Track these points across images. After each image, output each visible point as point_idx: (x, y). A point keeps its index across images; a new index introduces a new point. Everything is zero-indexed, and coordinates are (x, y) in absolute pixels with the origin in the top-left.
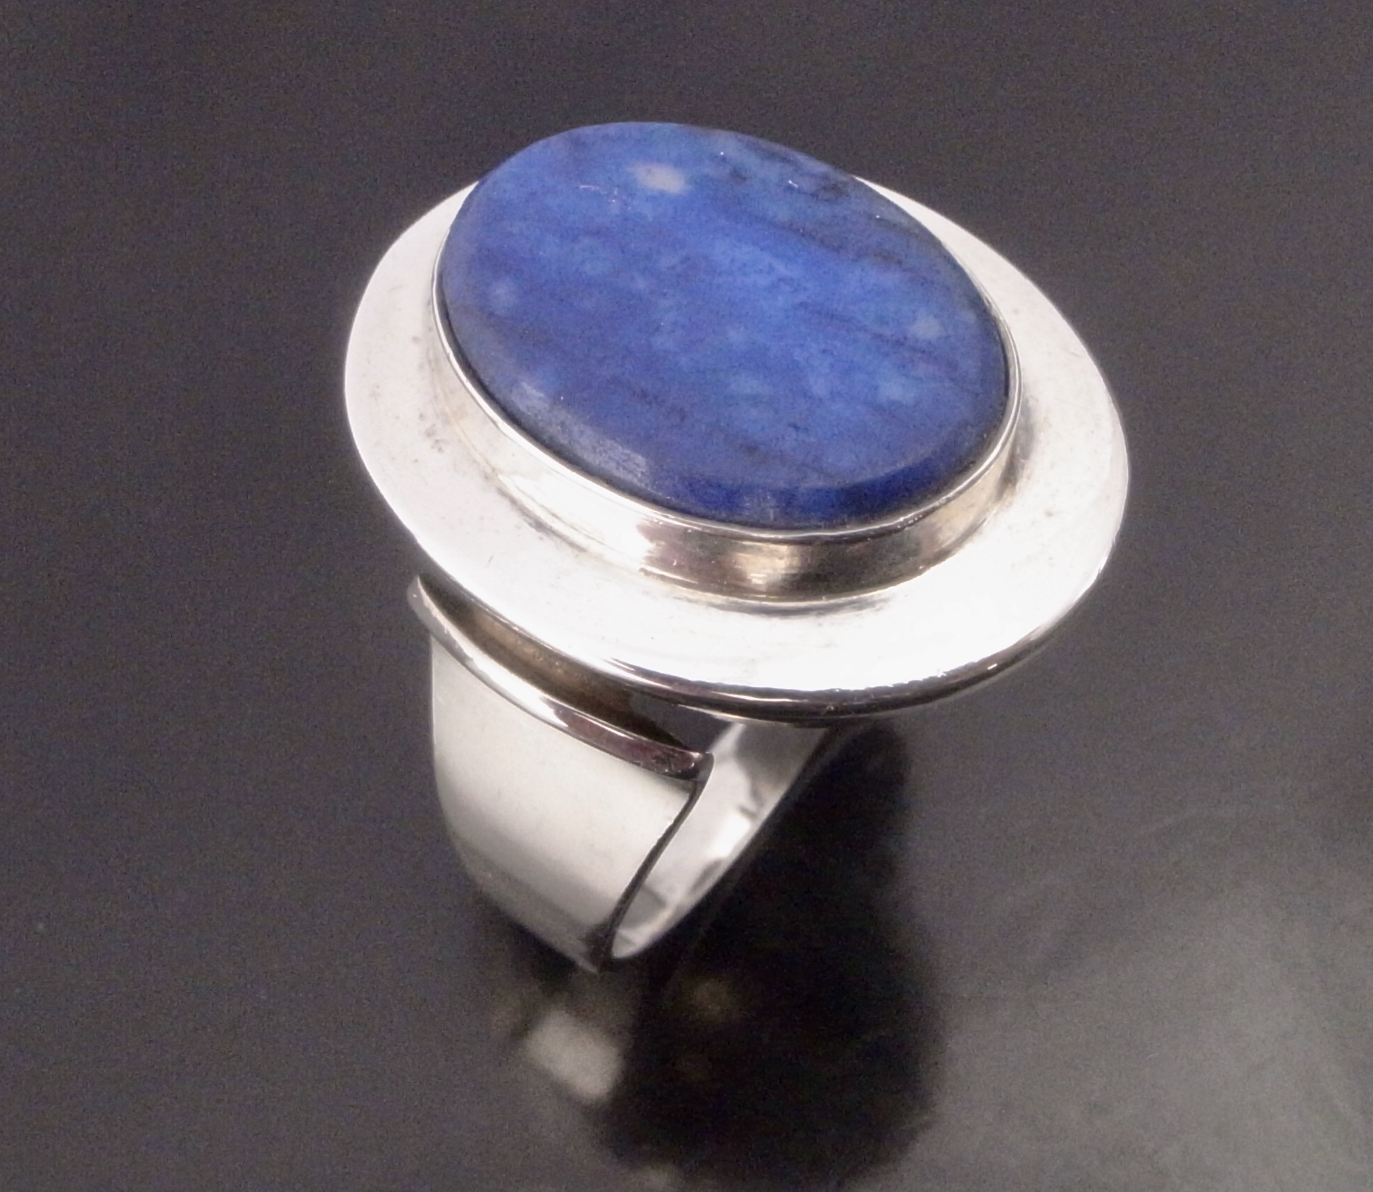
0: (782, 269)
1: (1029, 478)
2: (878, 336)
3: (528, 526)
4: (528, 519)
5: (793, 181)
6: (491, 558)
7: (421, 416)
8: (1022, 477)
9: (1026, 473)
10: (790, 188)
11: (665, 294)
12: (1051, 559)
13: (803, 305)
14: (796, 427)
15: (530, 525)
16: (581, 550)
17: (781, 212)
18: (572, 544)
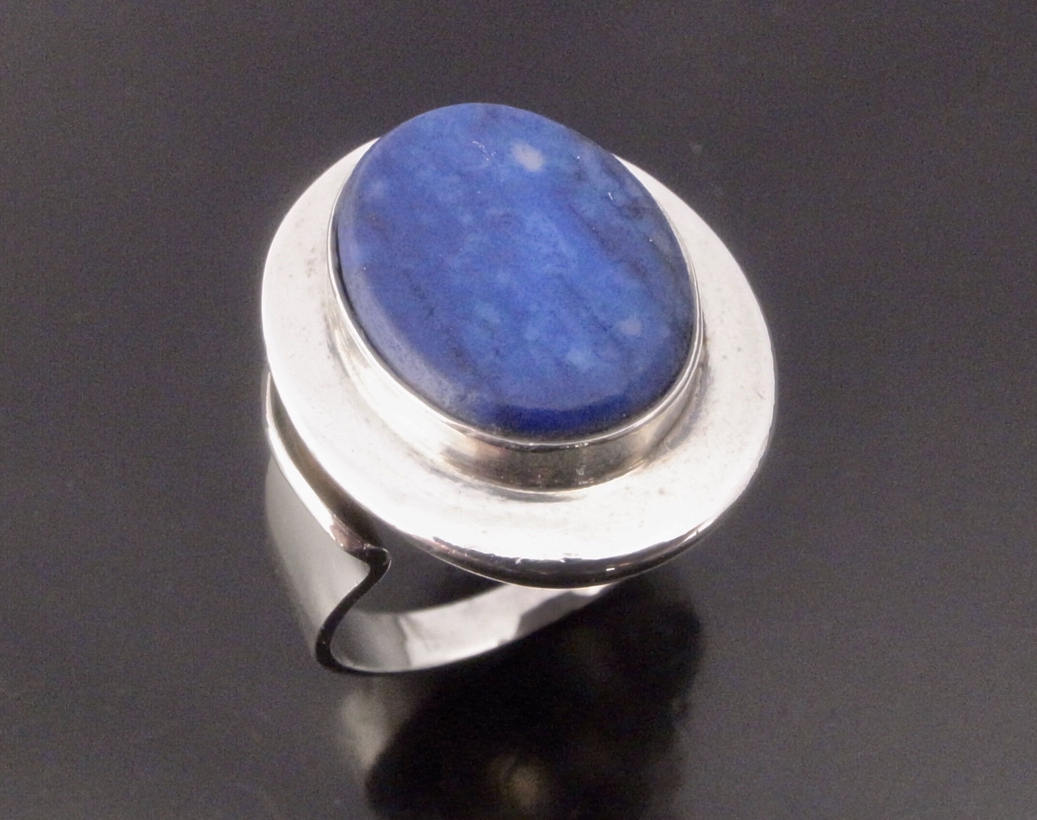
0: (563, 248)
1: (664, 461)
2: (595, 318)
3: (326, 345)
4: (329, 341)
5: (611, 194)
6: (293, 356)
7: (313, 250)
8: (660, 459)
9: (664, 457)
10: (607, 198)
11: (476, 232)
12: (642, 522)
13: (560, 277)
14: (497, 352)
15: (329, 346)
16: (347, 375)
17: (589, 210)
18: (344, 370)
